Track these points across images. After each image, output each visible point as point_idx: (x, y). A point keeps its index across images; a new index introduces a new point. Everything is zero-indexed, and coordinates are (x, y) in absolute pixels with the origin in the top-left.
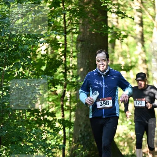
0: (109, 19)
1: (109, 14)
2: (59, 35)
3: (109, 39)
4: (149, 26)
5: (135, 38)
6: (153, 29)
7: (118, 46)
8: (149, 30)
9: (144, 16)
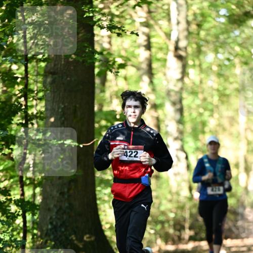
0: (96, 38)
1: (97, 30)
2: (16, 63)
3: (97, 71)
4: (161, 49)
5: (138, 69)
6: (166, 54)
7: (111, 81)
8: (160, 55)
9: (153, 33)
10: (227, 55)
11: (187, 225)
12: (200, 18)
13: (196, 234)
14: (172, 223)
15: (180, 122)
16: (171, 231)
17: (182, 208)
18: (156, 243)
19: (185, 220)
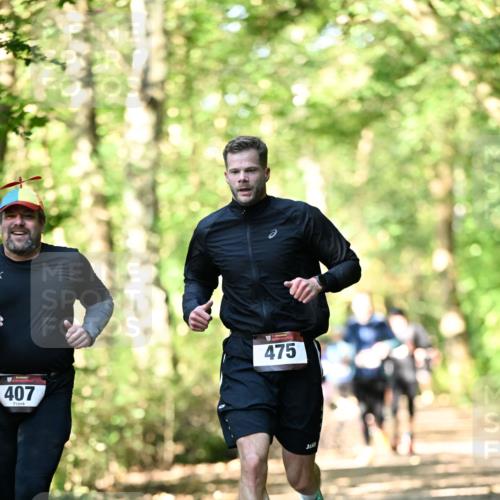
10: (243, 98)
11: (169, 433)
12: (190, 26)
13: (188, 451)
14: (139, 429)
15: (154, 228)
16: (137, 445)
17: (158, 400)
18: (107, 469)
19: (164, 423)
